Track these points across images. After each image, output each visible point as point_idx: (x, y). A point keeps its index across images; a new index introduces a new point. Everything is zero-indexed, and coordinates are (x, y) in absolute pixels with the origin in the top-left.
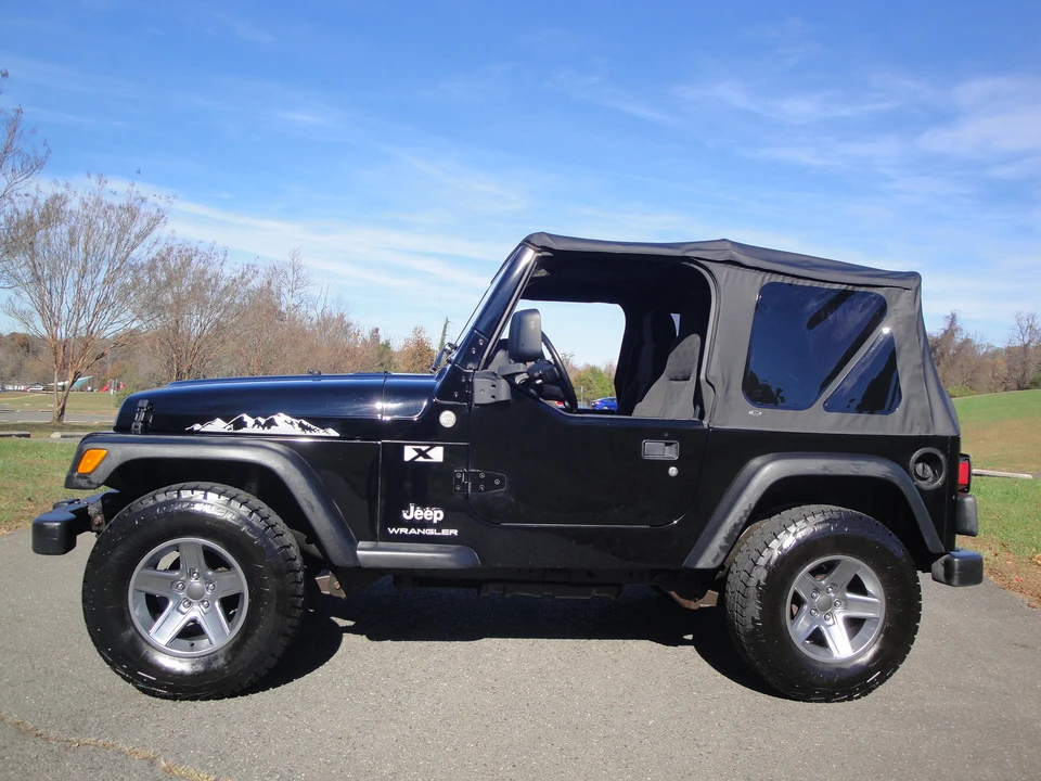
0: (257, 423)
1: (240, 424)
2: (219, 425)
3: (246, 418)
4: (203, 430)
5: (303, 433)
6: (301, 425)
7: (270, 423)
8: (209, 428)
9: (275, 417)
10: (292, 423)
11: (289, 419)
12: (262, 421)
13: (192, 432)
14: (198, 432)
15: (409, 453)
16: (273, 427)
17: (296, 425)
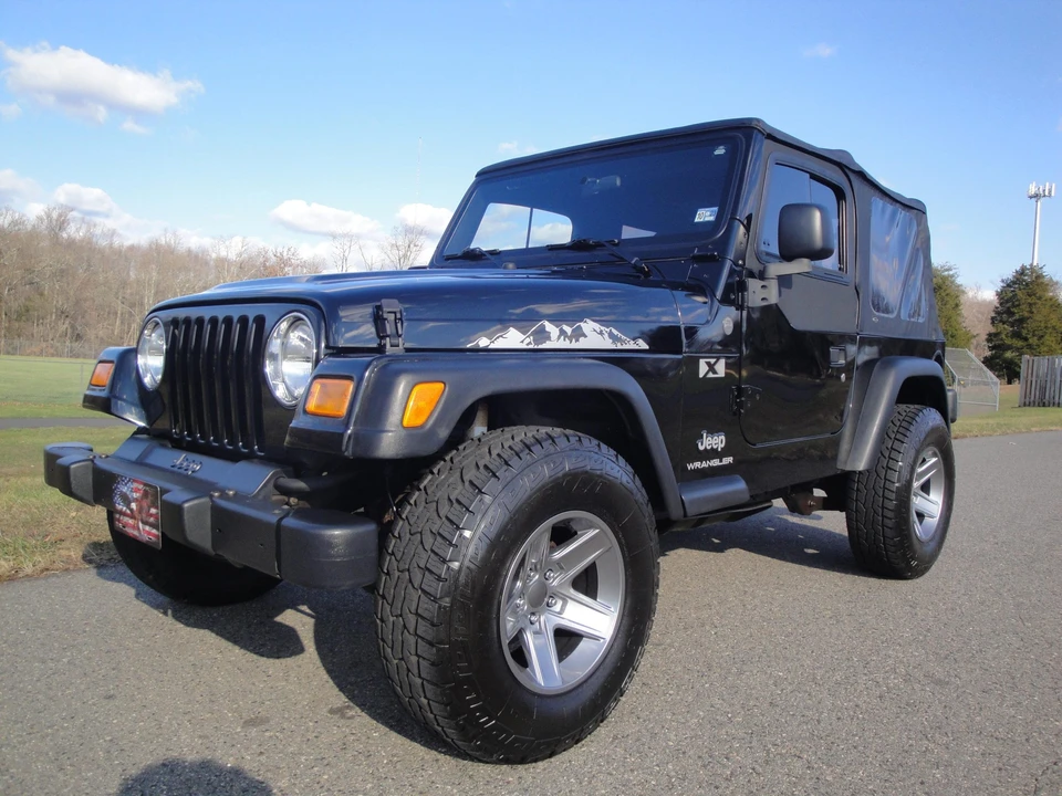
0: (562, 332)
1: (542, 335)
2: (513, 339)
3: (549, 327)
4: (492, 346)
5: (614, 347)
6: (611, 335)
7: (579, 334)
8: (500, 344)
9: (582, 324)
10: (601, 333)
11: (597, 326)
12: (568, 330)
13: (477, 350)
14: (486, 350)
15: (703, 369)
16: (582, 339)
17: (606, 335)
